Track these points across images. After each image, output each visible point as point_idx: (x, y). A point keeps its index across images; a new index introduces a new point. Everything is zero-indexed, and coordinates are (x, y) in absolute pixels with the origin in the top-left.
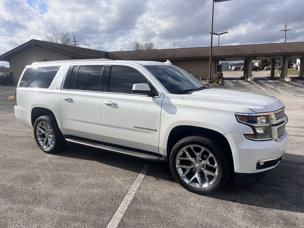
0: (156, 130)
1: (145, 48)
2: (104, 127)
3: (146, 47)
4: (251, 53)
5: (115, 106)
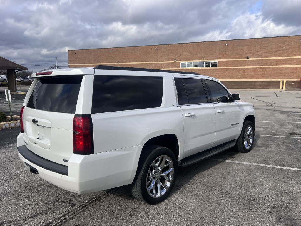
0: (239, 123)
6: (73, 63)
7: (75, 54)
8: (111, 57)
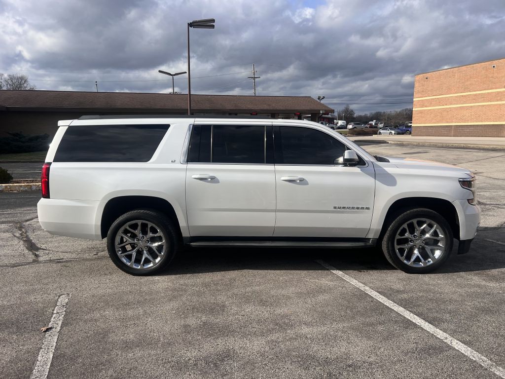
0: (368, 208)
1: (10, 85)
2: (280, 213)
3: (10, 83)
4: (232, 108)
5: (302, 181)
6: (420, 95)
7: (426, 80)
8: (492, 77)
